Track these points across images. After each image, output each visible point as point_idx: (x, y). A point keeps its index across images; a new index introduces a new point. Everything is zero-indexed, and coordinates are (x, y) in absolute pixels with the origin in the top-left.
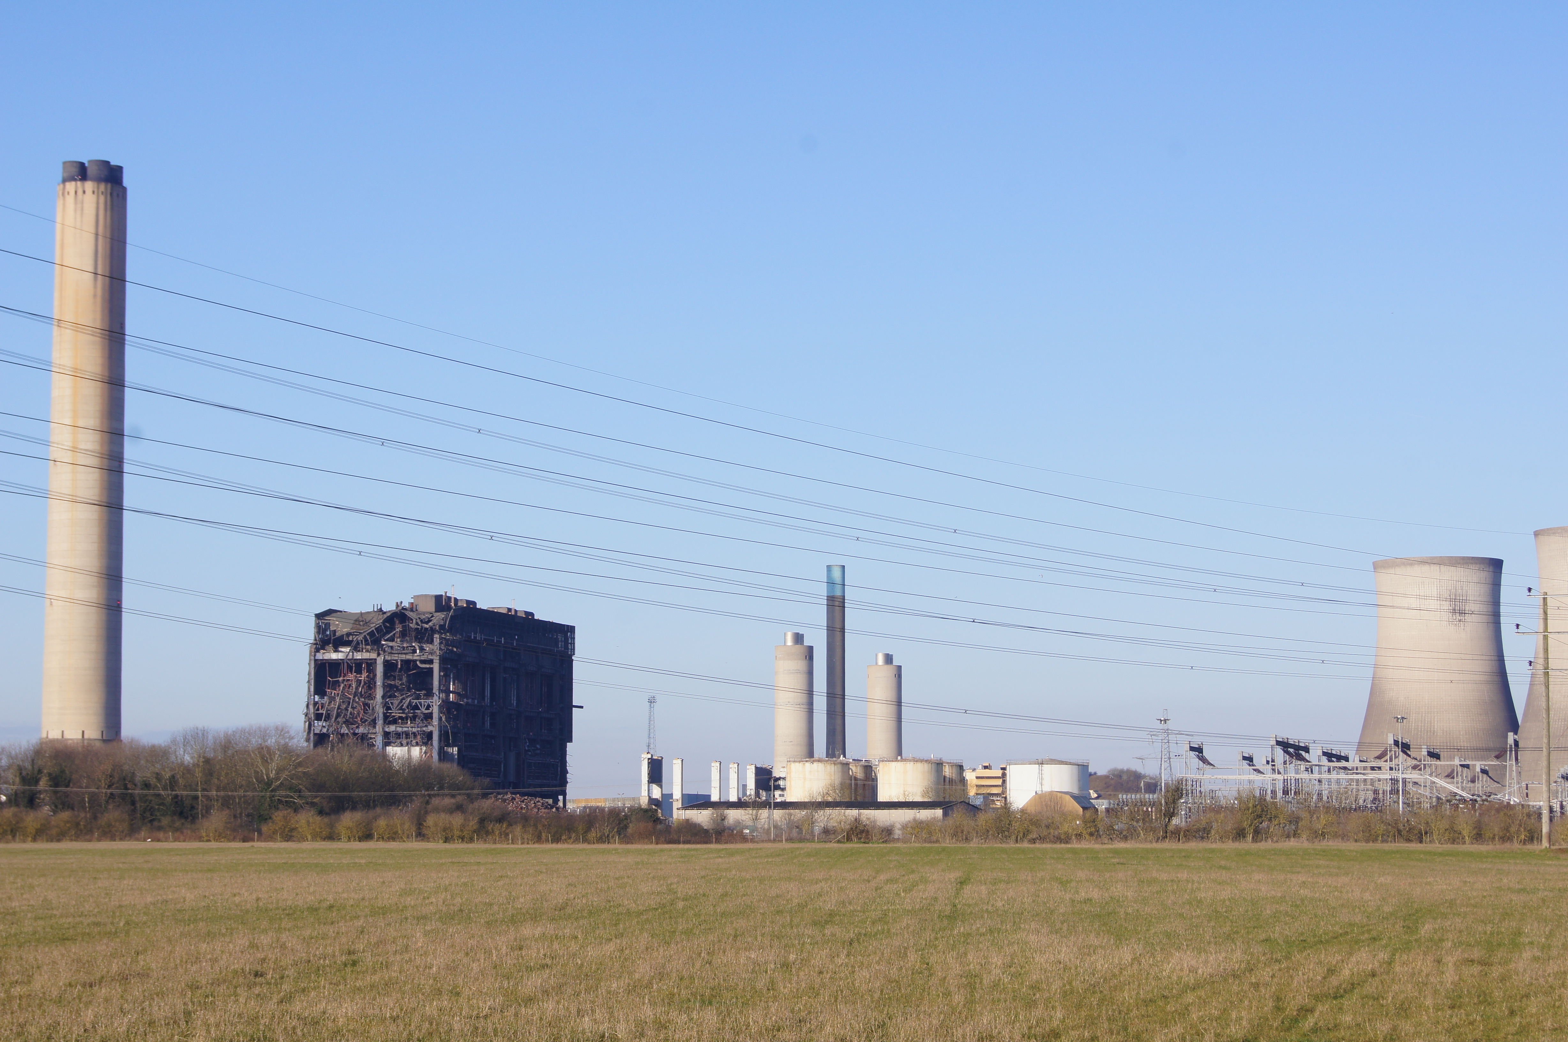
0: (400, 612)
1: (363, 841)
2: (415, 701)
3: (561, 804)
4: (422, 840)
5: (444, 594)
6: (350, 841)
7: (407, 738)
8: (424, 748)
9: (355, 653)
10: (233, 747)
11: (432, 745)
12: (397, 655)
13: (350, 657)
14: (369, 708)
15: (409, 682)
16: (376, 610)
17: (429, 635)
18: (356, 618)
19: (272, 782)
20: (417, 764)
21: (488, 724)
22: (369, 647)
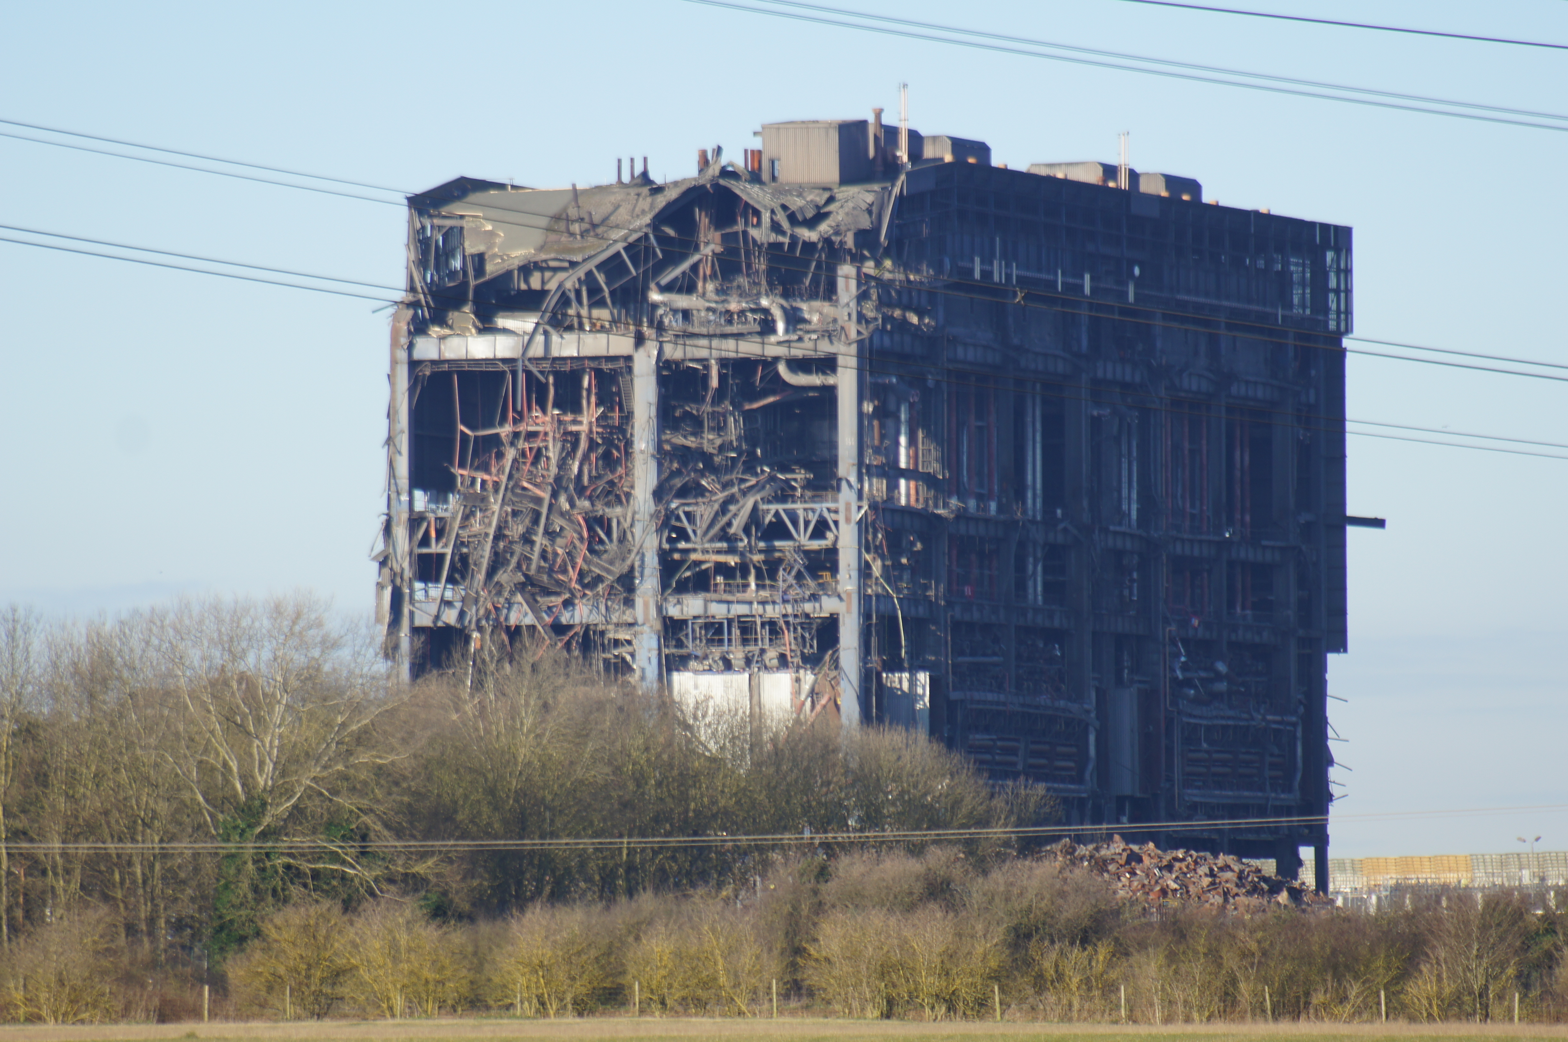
0: (716, 186)
1: (592, 1012)
2: (773, 507)
3: (1307, 876)
4: (807, 1007)
5: (871, 119)
6: (546, 1015)
7: (745, 642)
8: (808, 678)
9: (555, 338)
10: (119, 678)
11: (836, 664)
12: (704, 342)
13: (537, 349)
14: (609, 533)
15: (750, 437)
16: (626, 178)
17: (819, 266)
18: (554, 210)
19: (264, 804)
20: (783, 734)
21: (1036, 589)
22: (603, 314)
